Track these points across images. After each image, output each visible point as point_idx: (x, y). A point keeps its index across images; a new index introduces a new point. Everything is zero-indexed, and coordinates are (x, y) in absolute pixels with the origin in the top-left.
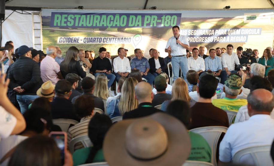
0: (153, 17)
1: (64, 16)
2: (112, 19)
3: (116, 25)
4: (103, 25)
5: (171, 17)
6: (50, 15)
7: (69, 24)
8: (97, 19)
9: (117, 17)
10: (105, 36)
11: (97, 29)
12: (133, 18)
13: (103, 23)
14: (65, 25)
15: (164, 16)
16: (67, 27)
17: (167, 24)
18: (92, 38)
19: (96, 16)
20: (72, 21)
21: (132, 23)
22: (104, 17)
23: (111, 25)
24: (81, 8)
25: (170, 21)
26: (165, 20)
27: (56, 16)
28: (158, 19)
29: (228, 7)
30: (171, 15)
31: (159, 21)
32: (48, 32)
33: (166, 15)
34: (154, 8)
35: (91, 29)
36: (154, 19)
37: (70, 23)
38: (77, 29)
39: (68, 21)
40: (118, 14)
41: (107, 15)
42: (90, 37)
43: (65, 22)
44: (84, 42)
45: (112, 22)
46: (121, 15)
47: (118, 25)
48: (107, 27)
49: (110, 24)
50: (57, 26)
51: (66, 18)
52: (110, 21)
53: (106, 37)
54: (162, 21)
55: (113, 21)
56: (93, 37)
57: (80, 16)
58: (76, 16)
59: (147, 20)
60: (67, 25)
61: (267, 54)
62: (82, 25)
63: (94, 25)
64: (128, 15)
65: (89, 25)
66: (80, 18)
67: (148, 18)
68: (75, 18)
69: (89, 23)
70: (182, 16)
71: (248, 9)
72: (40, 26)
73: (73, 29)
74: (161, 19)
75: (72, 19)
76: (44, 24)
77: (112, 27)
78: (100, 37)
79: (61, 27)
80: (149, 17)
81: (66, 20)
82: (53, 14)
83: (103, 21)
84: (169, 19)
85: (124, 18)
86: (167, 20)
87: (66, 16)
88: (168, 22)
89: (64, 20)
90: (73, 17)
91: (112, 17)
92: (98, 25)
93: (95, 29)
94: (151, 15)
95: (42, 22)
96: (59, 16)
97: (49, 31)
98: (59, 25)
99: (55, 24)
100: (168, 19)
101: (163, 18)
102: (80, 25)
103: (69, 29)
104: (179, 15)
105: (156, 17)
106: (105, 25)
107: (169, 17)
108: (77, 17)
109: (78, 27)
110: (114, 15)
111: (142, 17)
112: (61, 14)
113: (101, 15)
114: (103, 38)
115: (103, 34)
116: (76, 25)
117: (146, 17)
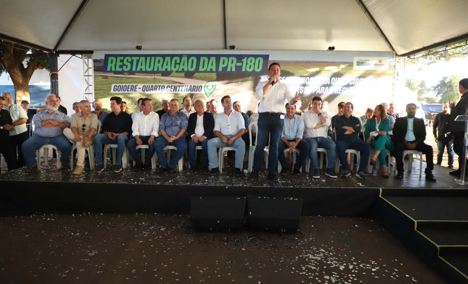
0: (231, 59)
1: (119, 58)
2: (178, 62)
3: (183, 69)
4: (166, 69)
5: (255, 59)
6: (103, 58)
7: (124, 68)
8: (159, 62)
9: (184, 59)
10: (169, 83)
11: (158, 74)
12: (204, 61)
13: (166, 67)
14: (121, 69)
15: (246, 58)
16: (122, 72)
17: (250, 68)
18: (152, 86)
19: (157, 58)
20: (129, 65)
21: (203, 67)
22: (168, 59)
23: (176, 69)
24: (139, 48)
25: (254, 64)
26: (247, 64)
27: (110, 59)
28: (237, 62)
29: (331, 49)
30: (256, 56)
31: (239, 64)
32: (100, 79)
33: (248, 56)
34: (233, 48)
35: (152, 75)
36: (232, 61)
37: (127, 67)
38: (135, 75)
39: (124, 65)
40: (186, 55)
41: (172, 56)
42: (151, 85)
43: (121, 67)
44: (143, 90)
45: (177, 66)
46: (189, 56)
47: (186, 70)
48: (172, 71)
49: (175, 67)
50: (111, 71)
51: (122, 61)
52: (176, 63)
53: (170, 85)
54: (242, 64)
55: (179, 64)
56: (154, 85)
57: (138, 58)
58: (133, 58)
59: (223, 63)
60: (123, 69)
61: (379, 112)
62: (141, 69)
63: (156, 69)
64: (198, 57)
65: (148, 69)
66: (138, 61)
67: (224, 61)
68: (132, 61)
69: (150, 67)
70: (270, 59)
71: (360, 51)
72: (91, 72)
73: (129, 75)
74: (242, 62)
75: (129, 62)
76: (96, 69)
77: (177, 72)
78: (162, 85)
79: (116, 72)
80: (226, 59)
81: (121, 64)
82: (107, 56)
83: (167, 65)
84: (253, 62)
85: (193, 60)
86: (249, 64)
87: (122, 58)
88: (250, 66)
89: (119, 64)
90: (130, 60)
91: (178, 59)
92: (160, 69)
93: (156, 75)
94: (228, 56)
95: (94, 67)
96: (114, 59)
97: (102, 77)
98: (113, 69)
99: (109, 69)
100: (251, 62)
101: (244, 60)
102: (138, 69)
103: (124, 74)
104: (266, 57)
105: (235, 59)
106: (169, 70)
107: (253, 59)
108: (135, 59)
109: (136, 72)
110: (181, 56)
111: (216, 59)
112: (116, 56)
113: (164, 56)
114: (166, 85)
115: (166, 81)
116: (134, 69)
117: (222, 59)
